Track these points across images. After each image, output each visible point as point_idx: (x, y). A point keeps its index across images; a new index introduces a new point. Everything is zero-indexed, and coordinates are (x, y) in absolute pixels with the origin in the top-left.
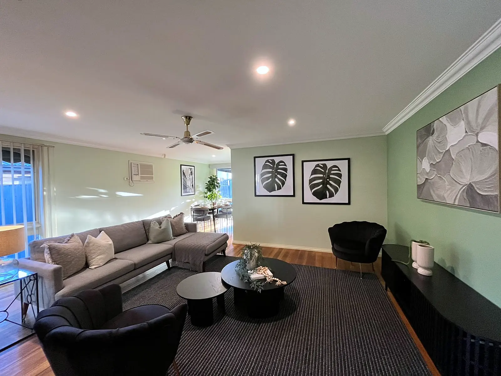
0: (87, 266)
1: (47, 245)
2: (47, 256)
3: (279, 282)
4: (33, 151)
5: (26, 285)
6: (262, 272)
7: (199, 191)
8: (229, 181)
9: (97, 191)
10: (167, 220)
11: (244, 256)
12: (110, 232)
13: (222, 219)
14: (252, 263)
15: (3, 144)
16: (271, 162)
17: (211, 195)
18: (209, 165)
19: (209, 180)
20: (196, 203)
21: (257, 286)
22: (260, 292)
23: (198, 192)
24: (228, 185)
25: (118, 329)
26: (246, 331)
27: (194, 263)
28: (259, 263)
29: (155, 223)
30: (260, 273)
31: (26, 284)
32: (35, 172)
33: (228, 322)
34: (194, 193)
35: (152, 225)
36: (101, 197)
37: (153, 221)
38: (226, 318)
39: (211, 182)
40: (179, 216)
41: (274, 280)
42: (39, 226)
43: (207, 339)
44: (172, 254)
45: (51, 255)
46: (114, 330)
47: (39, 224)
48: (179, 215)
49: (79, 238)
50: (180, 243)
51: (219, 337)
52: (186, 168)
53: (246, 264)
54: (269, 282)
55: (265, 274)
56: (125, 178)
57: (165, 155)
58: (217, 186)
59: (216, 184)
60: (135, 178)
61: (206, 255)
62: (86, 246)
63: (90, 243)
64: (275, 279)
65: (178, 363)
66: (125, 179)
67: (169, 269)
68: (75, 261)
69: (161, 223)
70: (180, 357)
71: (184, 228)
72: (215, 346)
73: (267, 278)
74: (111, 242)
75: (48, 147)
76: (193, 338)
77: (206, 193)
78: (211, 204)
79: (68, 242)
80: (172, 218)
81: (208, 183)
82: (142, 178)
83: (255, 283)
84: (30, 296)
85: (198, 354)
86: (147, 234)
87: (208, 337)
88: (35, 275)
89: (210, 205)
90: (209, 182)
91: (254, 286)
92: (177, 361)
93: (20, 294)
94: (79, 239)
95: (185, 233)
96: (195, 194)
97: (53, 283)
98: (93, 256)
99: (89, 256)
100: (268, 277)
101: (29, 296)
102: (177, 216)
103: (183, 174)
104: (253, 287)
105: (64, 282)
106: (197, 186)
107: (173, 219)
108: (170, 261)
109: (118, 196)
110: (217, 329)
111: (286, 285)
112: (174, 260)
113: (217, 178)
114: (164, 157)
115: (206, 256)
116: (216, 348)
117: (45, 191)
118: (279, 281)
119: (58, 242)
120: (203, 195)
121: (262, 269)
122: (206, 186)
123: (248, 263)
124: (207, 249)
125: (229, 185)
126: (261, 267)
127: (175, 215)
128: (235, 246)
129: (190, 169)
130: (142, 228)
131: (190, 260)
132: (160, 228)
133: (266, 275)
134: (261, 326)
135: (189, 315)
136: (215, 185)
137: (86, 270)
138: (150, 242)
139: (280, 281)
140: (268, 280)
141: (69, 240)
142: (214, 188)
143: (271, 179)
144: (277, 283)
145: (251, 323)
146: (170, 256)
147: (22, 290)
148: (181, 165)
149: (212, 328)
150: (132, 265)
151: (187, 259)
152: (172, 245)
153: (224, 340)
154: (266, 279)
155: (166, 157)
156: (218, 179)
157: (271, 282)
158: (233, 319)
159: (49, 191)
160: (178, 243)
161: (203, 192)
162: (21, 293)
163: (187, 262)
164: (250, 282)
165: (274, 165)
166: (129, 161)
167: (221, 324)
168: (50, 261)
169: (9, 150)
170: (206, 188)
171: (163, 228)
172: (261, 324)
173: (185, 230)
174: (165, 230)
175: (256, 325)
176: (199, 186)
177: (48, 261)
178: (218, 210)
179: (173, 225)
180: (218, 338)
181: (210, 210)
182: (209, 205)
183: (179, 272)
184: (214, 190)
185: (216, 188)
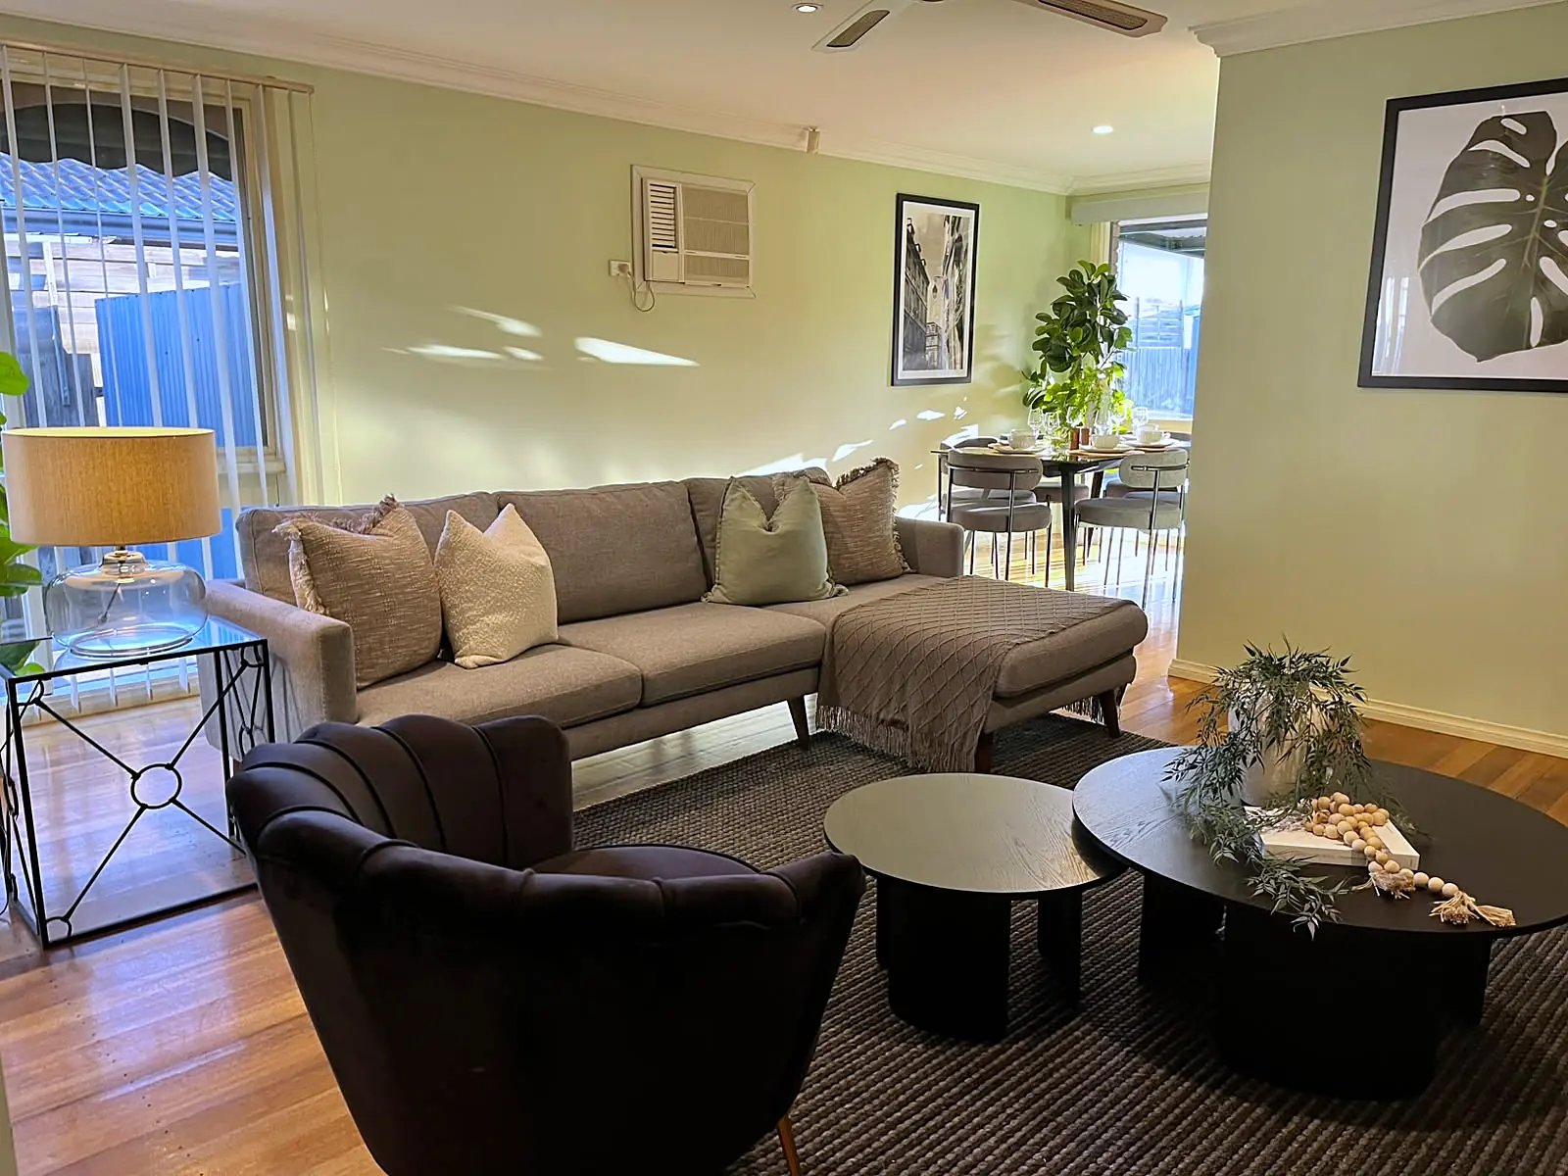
0: (446, 652)
1: (297, 527)
2: (298, 578)
3: (1457, 904)
4: (237, 112)
5: (234, 680)
6: (1343, 825)
7: (995, 364)
9: (494, 323)
10: (808, 489)
11: (1232, 713)
12: (539, 512)
13: (1118, 530)
14: (1281, 767)
15: (135, 82)
16: (1522, 130)
17: (1065, 387)
18: (1071, 200)
19: (1063, 291)
20: (973, 432)
21: (1294, 891)
22: (1312, 930)
23: (988, 366)
25: (531, 873)
26: (1196, 1123)
27: (930, 732)
28: (1330, 772)
29: (744, 497)
30: (1329, 828)
31: (234, 675)
32: (250, 216)
33: (1087, 1053)
34: (964, 373)
35: (730, 510)
36: (512, 356)
37: (735, 490)
38: (1080, 1030)
39: (1073, 309)
40: (869, 478)
41: (1422, 888)
42: (275, 467)
43: (961, 1095)
44: (818, 665)
45: (311, 574)
46: (512, 873)
47: (277, 460)
48: (868, 470)
49: (413, 519)
50: (864, 616)
51: (1026, 1107)
52: (930, 217)
53: (1241, 766)
54: (1386, 895)
55: (1357, 843)
56: (615, 265)
57: (814, 133)
58: (1109, 338)
59: (1100, 320)
60: (666, 266)
61: (997, 697)
62: (443, 563)
63: (455, 549)
64: (1435, 882)
65: (807, 1154)
66: (615, 271)
67: (804, 741)
68: (400, 617)
69: (776, 504)
70: (820, 1131)
71: (892, 546)
72: (1003, 1140)
73: (1373, 865)
74: (542, 559)
75: (291, 88)
76: (890, 1072)
77: (1034, 378)
78: (1058, 436)
79: (374, 531)
80: (830, 486)
81: (1054, 316)
82: (694, 267)
83: (1283, 874)
84: (250, 732)
85: (911, 1146)
86: (708, 551)
87: (968, 1089)
88: (259, 647)
89: (1055, 442)
90: (1058, 306)
91: (1277, 890)
92: (804, 1143)
93: (217, 708)
94: (415, 527)
95: (897, 577)
96: (966, 380)
97: (319, 690)
98: (470, 609)
99: (455, 606)
100: (1382, 863)
101: (244, 733)
102: (855, 475)
103: (909, 255)
104: (1265, 893)
105: (360, 697)
106: (989, 328)
107: (838, 488)
108: (810, 701)
109: (584, 359)
110: (1021, 1067)
111: (1507, 932)
112: (828, 701)
113: (1111, 281)
114: (811, 147)
115: (996, 704)
116: (1010, 1151)
117: (291, 313)
118: (1456, 900)
119: (337, 525)
120: (1015, 388)
121: (1345, 807)
122: (1040, 332)
123: (1249, 760)
124: (1008, 662)
126: (1339, 796)
127: (847, 472)
128: (1182, 688)
129: (948, 226)
130: (685, 520)
131: (911, 711)
132: (770, 530)
133: (1368, 850)
134: (1292, 1126)
135: (881, 968)
136: (1094, 325)
137: (443, 669)
138: (716, 593)
139: (1470, 900)
140: (1378, 877)
141: (375, 523)
142: (1089, 344)
143: (1501, 263)
144: (1445, 904)
145: (1227, 1093)
146: (809, 675)
147: (221, 694)
148: (901, 199)
149: (996, 1054)
150: (631, 678)
151: (893, 704)
152: (824, 624)
153: (1057, 1131)
154: (1365, 870)
155: (823, 147)
156: (1122, 287)
157: (1399, 895)
158: (1123, 1046)
159: (304, 312)
160: (851, 616)
161: (1018, 368)
162: (220, 702)
163: (894, 723)
164: (1247, 862)
165: (1539, 164)
166: (632, 166)
167: (1047, 1048)
168: (310, 601)
169: (156, 113)
170: (1037, 346)
171: (781, 527)
172: (1296, 1119)
173: (893, 557)
174: (792, 544)
175: (1259, 1111)
176: (997, 333)
177: (303, 601)
178: (1098, 478)
179: (835, 524)
180: (1022, 1110)
181: (1051, 468)
182: (1046, 443)
183: (851, 765)
184: (1088, 360)
185: (1104, 346)
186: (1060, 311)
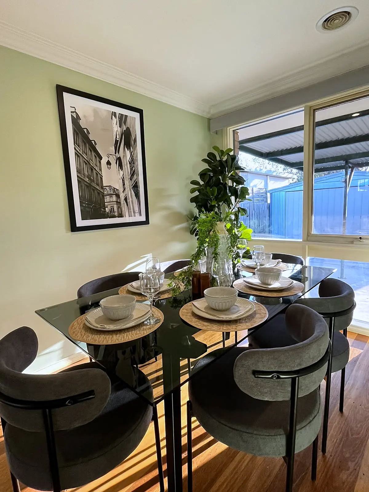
8: (269, 195)
18: (210, 120)
19: (206, 166)
23: (162, 212)
24: (267, 201)
34: (143, 219)
39: (212, 177)
58: (235, 193)
81: (202, 183)
90: (203, 175)
96: (145, 222)
113: (234, 159)
120: (184, 224)
122: (193, 191)
125: (269, 202)
142: (223, 197)
161: (185, 213)
184: (223, 206)
185: (233, 198)
186: (204, 178)
